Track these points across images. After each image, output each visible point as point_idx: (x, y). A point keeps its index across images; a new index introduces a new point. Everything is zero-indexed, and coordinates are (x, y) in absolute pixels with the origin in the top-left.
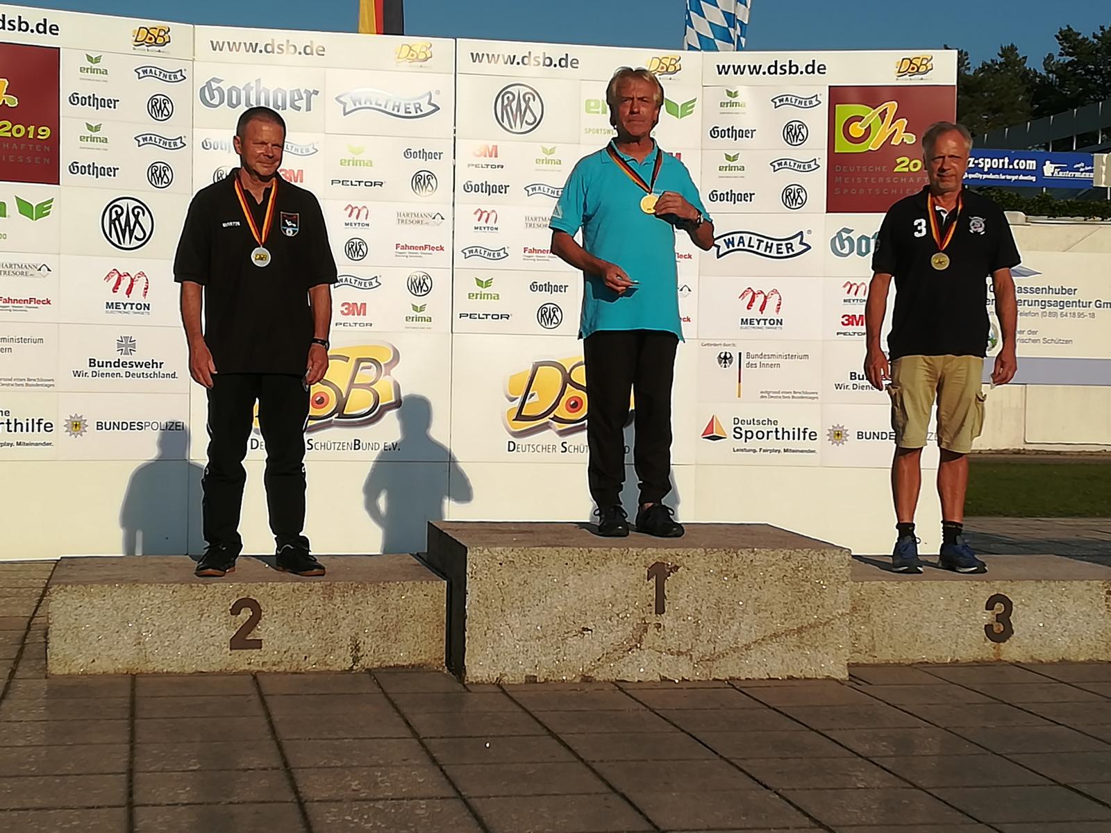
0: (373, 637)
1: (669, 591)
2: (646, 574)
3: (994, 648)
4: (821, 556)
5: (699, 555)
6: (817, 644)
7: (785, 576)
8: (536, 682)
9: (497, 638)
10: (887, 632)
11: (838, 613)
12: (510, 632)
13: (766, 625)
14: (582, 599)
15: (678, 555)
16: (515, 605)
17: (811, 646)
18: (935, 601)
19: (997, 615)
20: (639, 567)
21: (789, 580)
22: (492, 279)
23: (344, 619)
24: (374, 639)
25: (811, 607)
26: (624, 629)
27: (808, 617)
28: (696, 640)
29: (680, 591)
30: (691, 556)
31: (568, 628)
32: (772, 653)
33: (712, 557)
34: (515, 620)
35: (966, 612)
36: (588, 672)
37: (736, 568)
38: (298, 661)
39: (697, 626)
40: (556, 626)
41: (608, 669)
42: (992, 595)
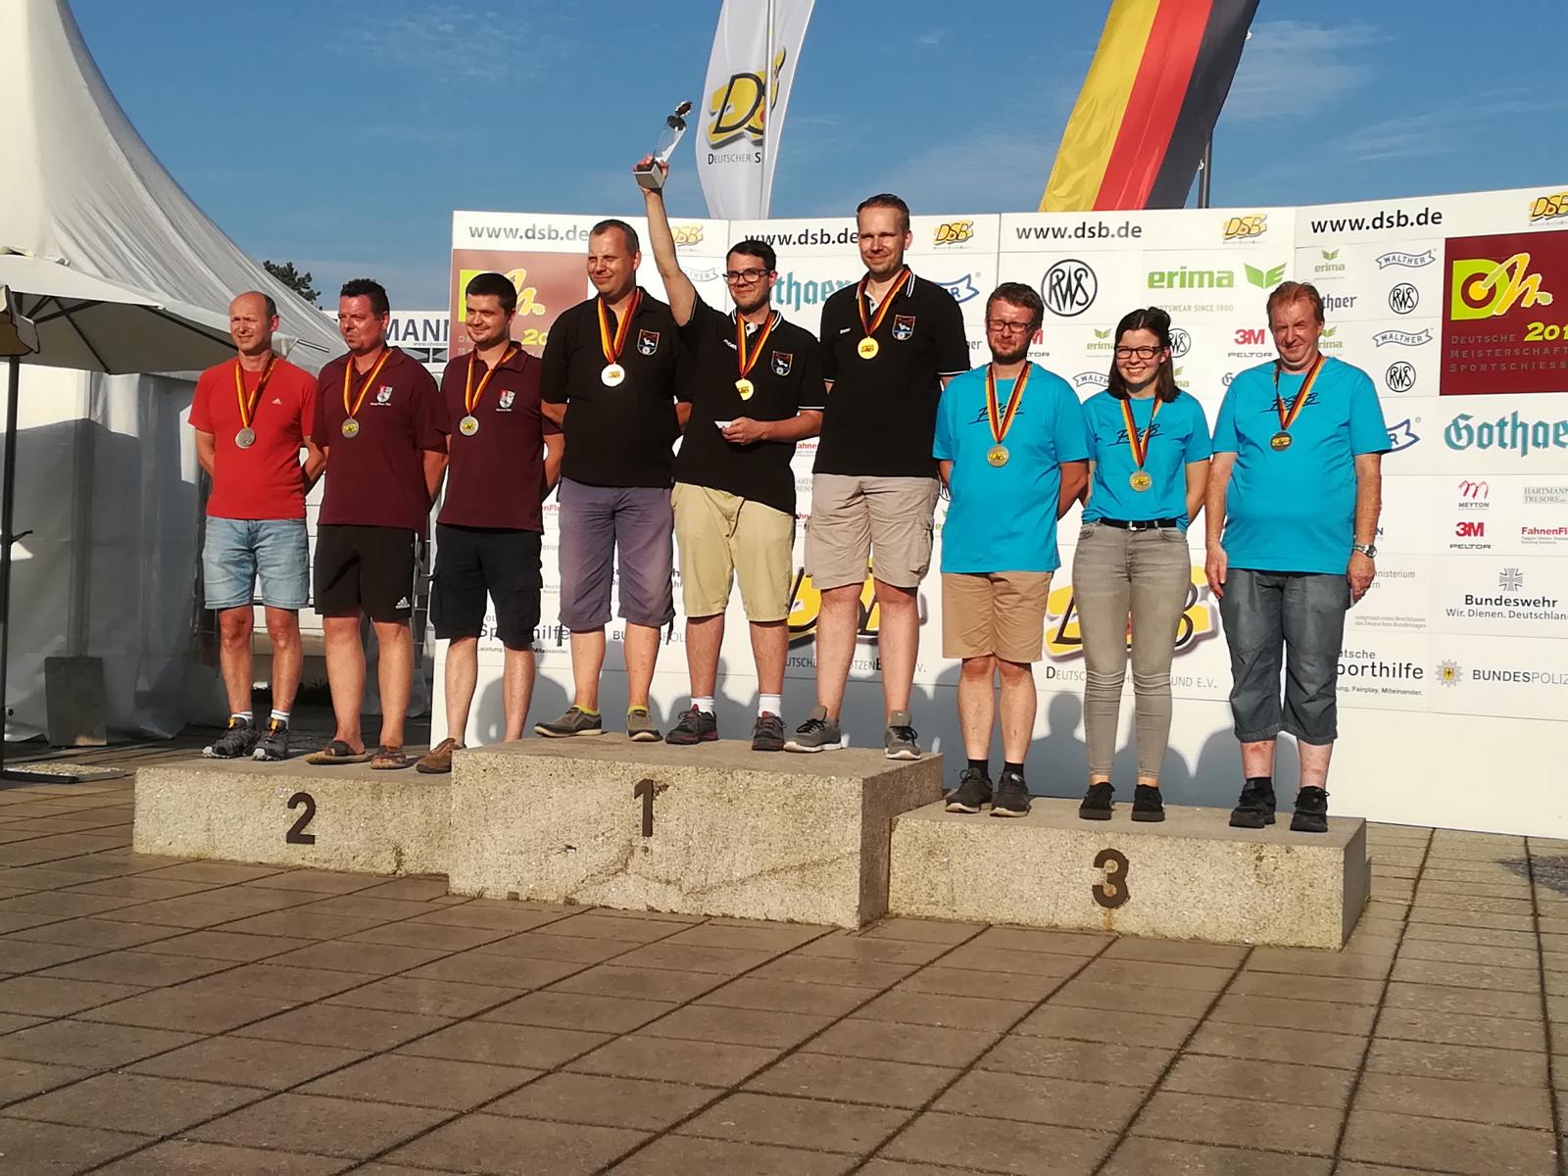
1: (657, 812)
2: (633, 791)
3: (1105, 915)
4: (827, 784)
5: (689, 772)
6: (821, 885)
7: (785, 803)
8: (518, 899)
9: (480, 850)
10: (968, 883)
11: (846, 850)
12: (493, 843)
14: (565, 815)
15: (666, 772)
16: (498, 816)
17: (814, 887)
18: (1030, 850)
19: (1109, 874)
20: (625, 782)
21: (790, 809)
23: (390, 821)
24: (418, 844)
25: (815, 842)
26: (609, 851)
27: (811, 853)
28: (686, 868)
29: (669, 813)
30: (682, 774)
31: (551, 844)
32: (770, 891)
33: (704, 777)
34: (497, 831)
35: (1069, 867)
36: (572, 894)
37: (731, 791)
38: (347, 860)
39: (687, 853)
40: (539, 841)
41: (592, 893)
42: (1103, 849)
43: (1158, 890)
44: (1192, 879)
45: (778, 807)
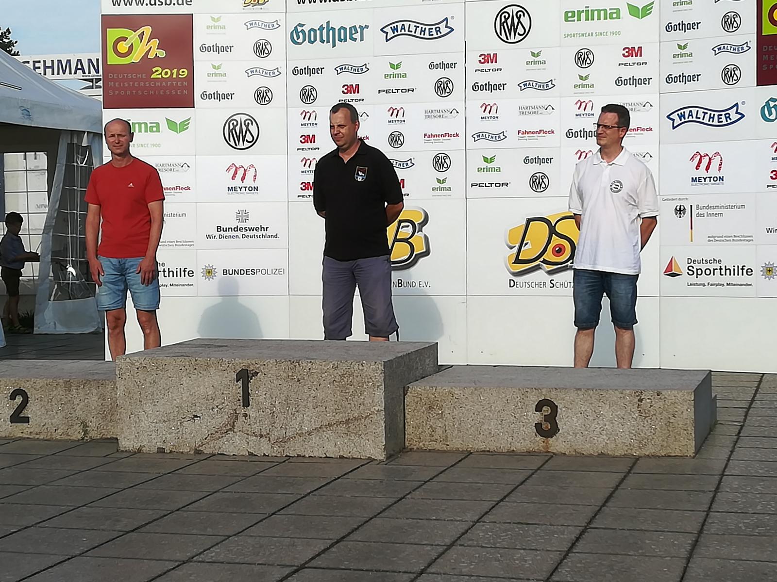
0: (97, 418)
1: (252, 391)
2: (235, 377)
3: (544, 442)
4: (360, 366)
5: (271, 364)
6: (360, 433)
7: (334, 380)
8: (164, 452)
9: (138, 421)
10: (456, 426)
11: (375, 409)
12: (145, 416)
13: (322, 417)
14: (192, 395)
15: (256, 364)
16: (148, 398)
17: (356, 435)
18: (494, 403)
19: (545, 415)
20: (230, 372)
21: (338, 384)
22: (495, 156)
23: (78, 405)
24: (97, 419)
25: (355, 405)
26: (222, 417)
27: (353, 412)
28: (272, 426)
29: (259, 391)
30: (266, 365)
32: (328, 438)
33: (281, 366)
34: (148, 407)
35: (519, 412)
36: (199, 447)
37: (299, 374)
38: (51, 432)
39: (272, 416)
40: (176, 413)
41: (212, 445)
42: (540, 399)
43: (577, 424)
44: (598, 415)
45: (330, 383)
